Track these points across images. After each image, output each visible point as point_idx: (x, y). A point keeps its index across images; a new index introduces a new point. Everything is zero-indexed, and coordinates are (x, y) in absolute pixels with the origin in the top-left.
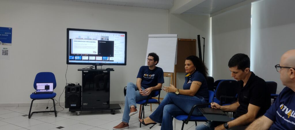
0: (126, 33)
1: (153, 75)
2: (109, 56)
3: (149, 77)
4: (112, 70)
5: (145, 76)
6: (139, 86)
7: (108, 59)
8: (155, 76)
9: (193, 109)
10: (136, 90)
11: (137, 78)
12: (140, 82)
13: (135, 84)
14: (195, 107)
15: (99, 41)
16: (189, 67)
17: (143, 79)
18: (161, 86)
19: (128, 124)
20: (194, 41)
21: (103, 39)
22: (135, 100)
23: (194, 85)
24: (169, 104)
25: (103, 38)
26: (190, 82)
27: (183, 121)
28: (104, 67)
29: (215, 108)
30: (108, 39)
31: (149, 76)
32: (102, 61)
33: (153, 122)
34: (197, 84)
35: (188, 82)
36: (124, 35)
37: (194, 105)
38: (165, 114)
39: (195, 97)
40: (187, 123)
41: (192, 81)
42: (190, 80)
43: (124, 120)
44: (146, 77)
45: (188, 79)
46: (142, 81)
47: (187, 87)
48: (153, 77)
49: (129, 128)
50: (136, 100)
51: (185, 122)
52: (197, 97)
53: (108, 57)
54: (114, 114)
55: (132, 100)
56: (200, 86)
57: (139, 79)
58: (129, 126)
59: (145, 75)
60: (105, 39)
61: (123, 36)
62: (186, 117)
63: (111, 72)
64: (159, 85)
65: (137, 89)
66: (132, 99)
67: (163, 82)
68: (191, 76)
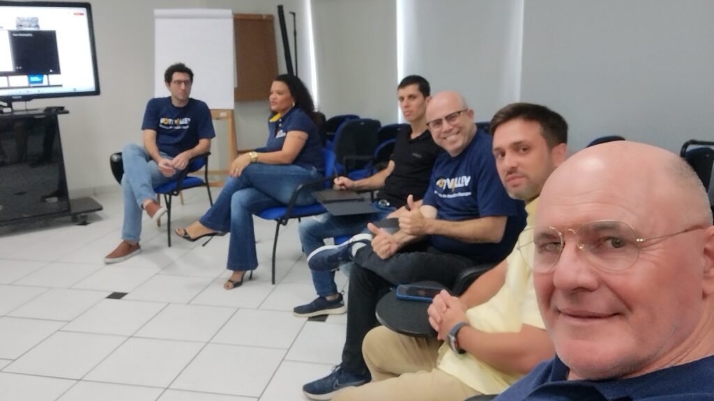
0: (87, 6)
1: (186, 121)
2: (48, 73)
3: (176, 125)
4: (61, 110)
5: (163, 124)
6: (153, 149)
7: (45, 83)
8: (190, 124)
9: (296, 194)
10: (148, 161)
11: (144, 128)
12: (154, 141)
13: (140, 144)
14: (301, 189)
15: (11, 33)
16: (279, 98)
17: (160, 132)
18: (209, 146)
19: (138, 244)
20: (269, 20)
21: (21, 26)
22: (151, 186)
23: (293, 140)
24: (242, 188)
25: (23, 24)
26: (281, 134)
27: (276, 220)
28: (39, 106)
29: (343, 187)
30: (37, 26)
31: (174, 122)
32: (29, 87)
33: (210, 231)
34: (299, 137)
35: (276, 134)
36: (83, 10)
37: (297, 187)
38: (236, 212)
39: (298, 168)
40: (285, 224)
41: (286, 131)
42: (281, 128)
43: (125, 235)
44: (168, 125)
45: (275, 127)
46: (158, 138)
47: (277, 146)
48: (185, 125)
49: (141, 253)
50: (153, 185)
51: (282, 221)
52: (301, 166)
53: (45, 77)
54: (85, 223)
55: (145, 188)
56: (304, 142)
57: (151, 133)
58: (142, 248)
59: (162, 121)
60: (30, 26)
61: (82, 14)
62: (282, 212)
63: (61, 118)
64: (203, 143)
65: (149, 158)
66: (145, 185)
67: (210, 134)
68: (283, 119)
